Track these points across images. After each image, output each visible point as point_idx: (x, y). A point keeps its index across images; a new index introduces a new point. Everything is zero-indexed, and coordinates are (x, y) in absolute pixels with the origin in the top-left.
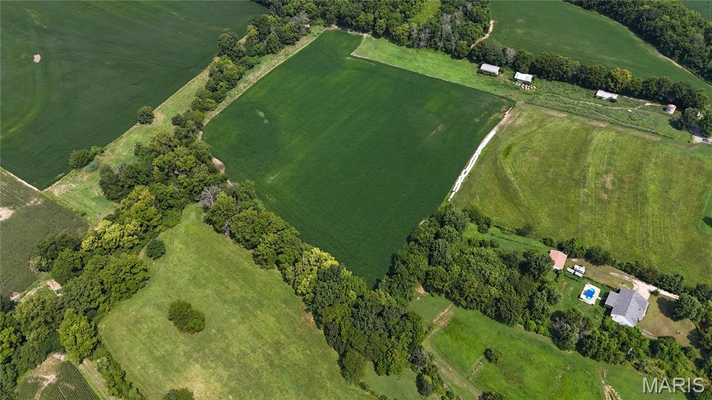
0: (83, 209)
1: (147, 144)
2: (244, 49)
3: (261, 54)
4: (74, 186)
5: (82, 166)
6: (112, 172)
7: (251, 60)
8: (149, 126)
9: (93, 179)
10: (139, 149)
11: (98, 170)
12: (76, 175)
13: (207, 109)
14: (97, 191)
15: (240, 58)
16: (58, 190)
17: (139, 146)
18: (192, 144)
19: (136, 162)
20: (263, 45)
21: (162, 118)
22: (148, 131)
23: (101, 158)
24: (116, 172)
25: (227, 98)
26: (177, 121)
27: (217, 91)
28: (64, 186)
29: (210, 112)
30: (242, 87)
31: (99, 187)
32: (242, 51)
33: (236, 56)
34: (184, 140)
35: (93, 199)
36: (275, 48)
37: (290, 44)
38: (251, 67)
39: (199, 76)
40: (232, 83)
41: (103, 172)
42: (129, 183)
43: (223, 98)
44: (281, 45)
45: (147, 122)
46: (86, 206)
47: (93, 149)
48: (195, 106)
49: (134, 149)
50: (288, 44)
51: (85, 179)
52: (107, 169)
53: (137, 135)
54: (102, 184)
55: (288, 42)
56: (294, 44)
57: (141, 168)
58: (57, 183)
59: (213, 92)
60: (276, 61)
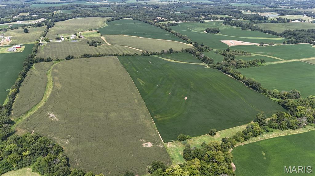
0: (173, 157)
1: (208, 144)
2: (267, 123)
3: (274, 128)
4: (175, 146)
5: (181, 141)
6: (190, 148)
7: (269, 129)
8: (212, 137)
9: (182, 147)
10: (204, 144)
11: (186, 145)
12: (178, 143)
13: (239, 141)
14: (181, 153)
15: (264, 126)
16: (169, 145)
17: (204, 143)
18: (226, 152)
19: (200, 149)
20: (277, 125)
21: (219, 136)
22: (211, 139)
23: (189, 141)
24: (191, 149)
25: (250, 140)
26: (224, 140)
27: (247, 135)
28: (172, 145)
29: (239, 143)
30: (259, 138)
31: (182, 151)
32: (266, 123)
33: (262, 124)
34: (223, 149)
35: (179, 155)
36: (283, 128)
37: (292, 129)
38: (268, 131)
39: (241, 126)
40: (255, 135)
41: (187, 146)
42: (194, 155)
43: (248, 139)
44: (287, 128)
45: (212, 135)
46: (175, 156)
47: (187, 136)
48: (234, 137)
49: (202, 143)
50: (291, 129)
51: (180, 146)
52: (189, 146)
53: (206, 138)
54: (184, 150)
55: (292, 128)
56: (294, 130)
57: (201, 152)
58: (170, 143)
59: (245, 135)
60: (281, 134)
